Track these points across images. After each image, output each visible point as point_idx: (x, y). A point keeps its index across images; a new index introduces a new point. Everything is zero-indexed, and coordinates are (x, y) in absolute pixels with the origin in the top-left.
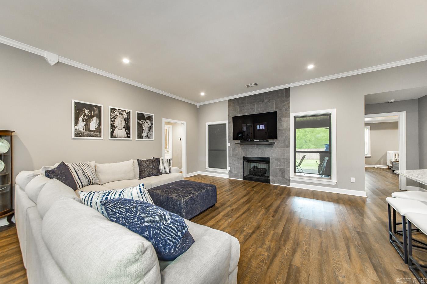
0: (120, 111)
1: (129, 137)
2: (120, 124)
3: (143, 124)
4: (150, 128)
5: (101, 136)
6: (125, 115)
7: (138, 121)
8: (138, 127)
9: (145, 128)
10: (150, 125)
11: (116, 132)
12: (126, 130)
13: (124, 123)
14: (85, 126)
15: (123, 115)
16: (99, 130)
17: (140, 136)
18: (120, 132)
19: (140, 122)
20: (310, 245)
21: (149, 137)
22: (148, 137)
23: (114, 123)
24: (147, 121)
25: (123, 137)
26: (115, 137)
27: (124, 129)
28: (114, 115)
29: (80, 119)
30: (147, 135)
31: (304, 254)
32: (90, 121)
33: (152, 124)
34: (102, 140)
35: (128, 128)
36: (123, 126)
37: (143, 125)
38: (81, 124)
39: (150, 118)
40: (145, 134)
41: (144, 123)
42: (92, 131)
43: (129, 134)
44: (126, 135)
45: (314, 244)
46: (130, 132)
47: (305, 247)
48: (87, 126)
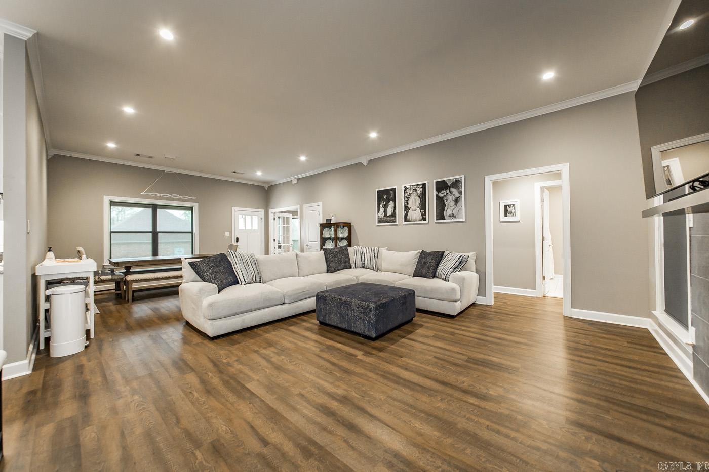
0: (415, 187)
1: (425, 219)
2: (414, 204)
3: (445, 196)
4: (457, 201)
5: (395, 222)
6: (420, 190)
7: (437, 194)
8: (436, 203)
9: (448, 202)
10: (457, 195)
11: (411, 214)
12: (421, 210)
13: (418, 201)
14: (384, 212)
15: (418, 191)
16: (394, 215)
17: (441, 216)
18: (415, 214)
19: (441, 195)
20: (193, 403)
21: (455, 217)
22: (453, 216)
23: (408, 204)
24: (452, 189)
25: (418, 219)
26: (409, 221)
27: (418, 210)
28: (407, 195)
29: (381, 206)
30: (453, 214)
31: (190, 387)
32: (388, 206)
33: (460, 193)
34: (397, 225)
35: (423, 206)
36: (417, 205)
37: (445, 198)
38: (382, 210)
39: (456, 184)
40: (448, 212)
41: (447, 194)
42: (389, 216)
43: (425, 215)
44: (421, 217)
45: (188, 408)
46: (425, 212)
47: (196, 395)
48: (385, 211)
